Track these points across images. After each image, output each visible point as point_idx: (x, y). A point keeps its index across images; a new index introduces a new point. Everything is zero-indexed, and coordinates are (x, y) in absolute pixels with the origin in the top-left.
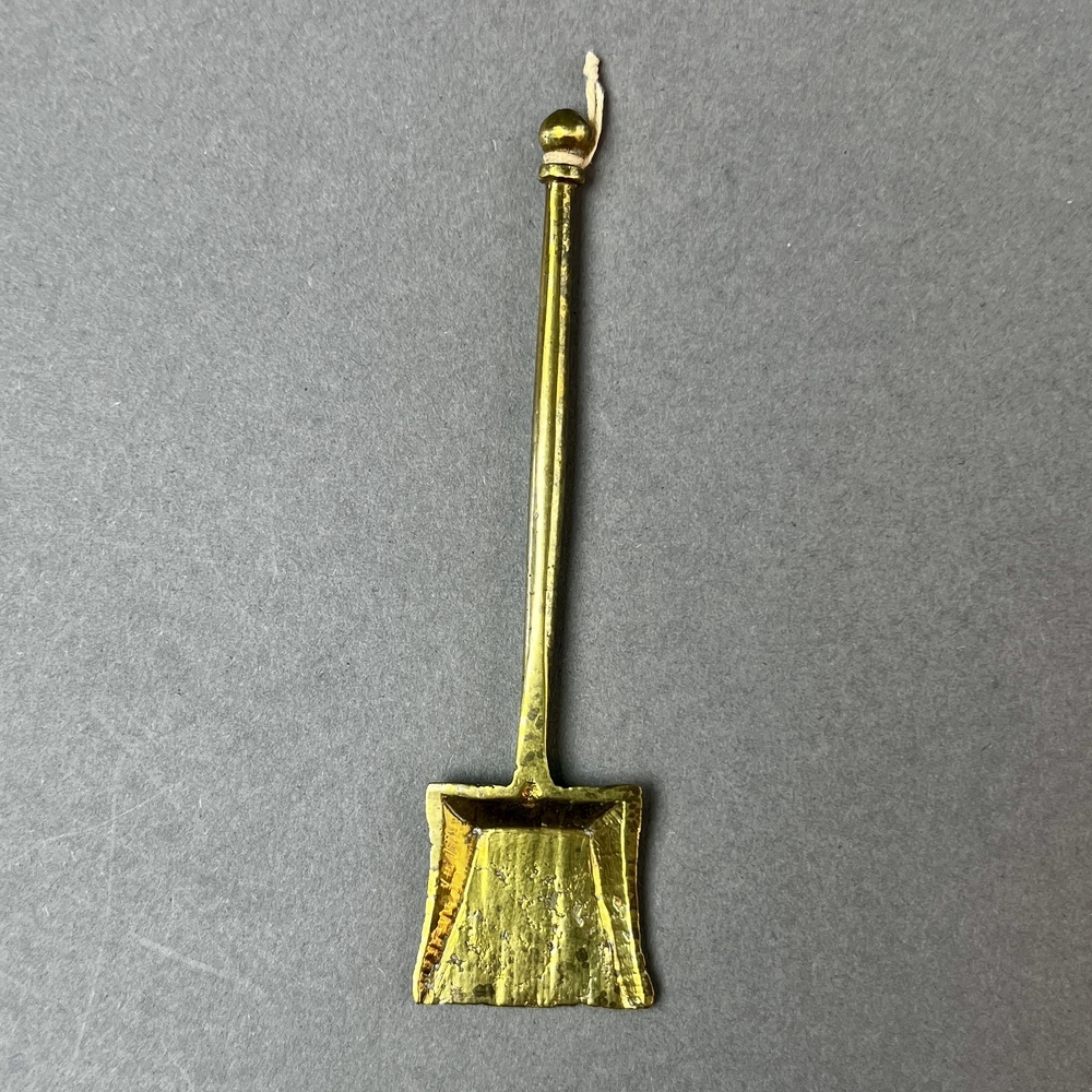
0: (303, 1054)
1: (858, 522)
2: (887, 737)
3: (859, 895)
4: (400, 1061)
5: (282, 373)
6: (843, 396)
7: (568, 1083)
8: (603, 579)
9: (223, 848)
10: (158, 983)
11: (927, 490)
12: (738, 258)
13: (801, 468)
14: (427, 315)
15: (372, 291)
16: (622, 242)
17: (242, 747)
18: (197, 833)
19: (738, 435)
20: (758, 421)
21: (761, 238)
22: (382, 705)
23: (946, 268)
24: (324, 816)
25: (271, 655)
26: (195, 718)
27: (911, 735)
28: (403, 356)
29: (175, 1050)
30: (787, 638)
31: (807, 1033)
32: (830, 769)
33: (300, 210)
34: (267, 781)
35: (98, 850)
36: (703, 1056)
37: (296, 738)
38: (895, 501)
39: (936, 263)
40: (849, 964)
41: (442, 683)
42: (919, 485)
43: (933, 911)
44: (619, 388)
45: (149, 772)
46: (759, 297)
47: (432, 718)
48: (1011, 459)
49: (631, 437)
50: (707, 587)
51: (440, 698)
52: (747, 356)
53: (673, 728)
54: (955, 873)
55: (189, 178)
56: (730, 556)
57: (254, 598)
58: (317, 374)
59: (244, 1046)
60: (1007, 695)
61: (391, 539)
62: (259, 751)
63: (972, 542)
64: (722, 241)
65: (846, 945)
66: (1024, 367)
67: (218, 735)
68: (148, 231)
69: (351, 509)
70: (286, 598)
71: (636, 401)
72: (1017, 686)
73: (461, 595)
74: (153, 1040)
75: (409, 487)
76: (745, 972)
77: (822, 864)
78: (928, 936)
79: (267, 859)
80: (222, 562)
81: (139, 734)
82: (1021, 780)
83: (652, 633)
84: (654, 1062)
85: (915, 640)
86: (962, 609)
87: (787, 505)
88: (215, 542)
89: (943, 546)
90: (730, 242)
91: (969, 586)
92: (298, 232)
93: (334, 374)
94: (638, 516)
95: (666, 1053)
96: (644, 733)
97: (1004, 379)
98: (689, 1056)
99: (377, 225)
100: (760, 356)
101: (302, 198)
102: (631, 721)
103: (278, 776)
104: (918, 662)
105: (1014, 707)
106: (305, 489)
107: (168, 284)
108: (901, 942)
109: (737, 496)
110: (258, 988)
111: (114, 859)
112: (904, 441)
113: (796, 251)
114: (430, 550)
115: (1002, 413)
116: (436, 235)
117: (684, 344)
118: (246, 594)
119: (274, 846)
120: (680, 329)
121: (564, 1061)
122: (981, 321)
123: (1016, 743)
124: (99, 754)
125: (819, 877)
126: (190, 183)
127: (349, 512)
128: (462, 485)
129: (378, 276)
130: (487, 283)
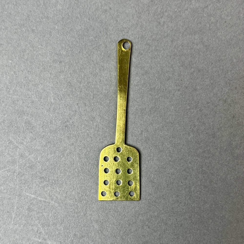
0: (68, 219)
1: (198, 78)
2: (207, 132)
3: (202, 171)
4: (92, 219)
5: (51, 51)
6: (192, 47)
7: (133, 221)
8: (134, 97)
9: (45, 170)
10: (31, 204)
11: (214, 69)
12: (163, 14)
13: (182, 66)
14: (86, 33)
15: (72, 28)
16: (134, 12)
17: (48, 145)
18: (38, 167)
19: (166, 59)
20: (171, 55)
21: (169, 9)
22: (82, 132)
23: (216, 13)
24: (69, 160)
25: (53, 122)
26: (36, 138)
27: (213, 131)
28: (81, 44)
29: (36, 220)
30: (181, 109)
31: (191, 206)
32: (194, 141)
33: (53, 10)
34: (55, 153)
35: (14, 172)
36: (166, 213)
37: (61, 142)
38: (206, 73)
39: (213, 12)
40: (201, 188)
41: (96, 126)
42: (212, 68)
43: (221, 174)
44: (136, 49)
45: (26, 153)
46: (169, 23)
47: (94, 135)
48: (235, 60)
49: (139, 61)
50: (160, 97)
51: (96, 130)
52: (167, 38)
53: (154, 133)
54: (226, 164)
55: (25, 3)
56: (166, 89)
57: (48, 108)
58: (60, 51)
59: (53, 218)
60: (237, 119)
61: (81, 91)
62: (52, 146)
63: (226, 82)
64: (159, 10)
65: (200, 184)
66: (237, 37)
67: (42, 142)
68: (15, 18)
69: (71, 84)
70: (56, 107)
71: (140, 52)
72: (239, 117)
73: (99, 104)
74: (31, 218)
75: (84, 77)
76: (175, 192)
77: (193, 164)
78: (220, 180)
79: (56, 172)
80: (39, 99)
81: (22, 143)
82: (241, 140)
83: (147, 110)
84: (154, 215)
85: (213, 107)
86: (224, 99)
87: (179, 75)
88: (37, 94)
89: (219, 83)
90: (161, 10)
91: (226, 93)
92: (53, 15)
93: (64, 50)
94: (142, 81)
95: (157, 213)
96: (147, 135)
97: (232, 40)
98: (163, 213)
99: (72, 12)
100: (170, 38)
101: (53, 6)
102: (144, 132)
103: (57, 152)
104: (214, 112)
105: (239, 122)
106: (59, 80)
107: (21, 31)
108: (213, 182)
109: (167, 74)
110: (56, 203)
111: (18, 174)
112: (207, 57)
113: (178, 11)
114: (91, 93)
115: (232, 49)
116: (87, 13)
117: (151, 36)
118: (46, 107)
119: (58, 169)
120: (150, 33)
121: (132, 216)
122: (225, 26)
123: (239, 131)
124: (13, 149)
125: (192, 167)
126: (25, 5)
127: (70, 85)
128: (98, 76)
129: (73, 25)
130: (101, 24)
